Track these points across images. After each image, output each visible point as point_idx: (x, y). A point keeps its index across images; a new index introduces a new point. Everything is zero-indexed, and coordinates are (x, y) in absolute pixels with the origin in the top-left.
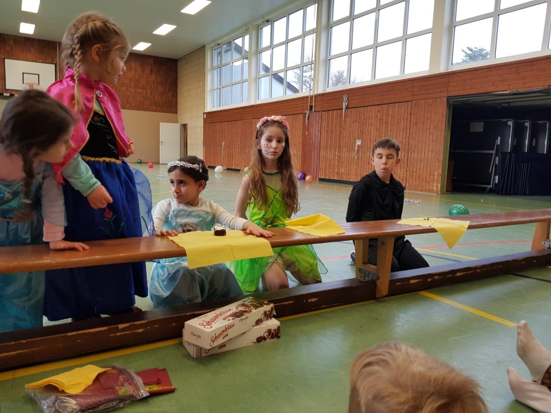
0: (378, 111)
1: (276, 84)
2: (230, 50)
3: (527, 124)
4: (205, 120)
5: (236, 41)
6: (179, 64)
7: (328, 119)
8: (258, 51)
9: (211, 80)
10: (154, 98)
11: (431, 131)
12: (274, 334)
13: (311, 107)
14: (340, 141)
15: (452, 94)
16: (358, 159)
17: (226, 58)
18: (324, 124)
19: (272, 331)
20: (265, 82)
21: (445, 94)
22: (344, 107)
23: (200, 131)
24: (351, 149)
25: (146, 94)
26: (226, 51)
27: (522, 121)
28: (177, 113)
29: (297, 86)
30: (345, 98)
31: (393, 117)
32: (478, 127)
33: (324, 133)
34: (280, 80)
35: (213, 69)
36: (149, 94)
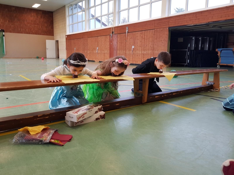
0: (141, 34)
1: (97, 23)
2: (76, 7)
3: (200, 39)
4: (66, 38)
5: (79, 4)
6: (54, 14)
7: (120, 37)
8: (89, 8)
9: (68, 20)
10: (43, 29)
11: (162, 42)
12: (103, 117)
13: (113, 32)
14: (125, 46)
15: (170, 26)
16: (133, 54)
17: (75, 11)
18: (119, 39)
19: (102, 116)
20: (93, 21)
21: (168, 26)
22: (127, 32)
23: (65, 43)
24: (130, 50)
25: (39, 27)
26: (75, 8)
27: (198, 37)
28: (53, 35)
29: (106, 24)
30: (127, 28)
31: (147, 36)
32: (181, 40)
33: (119, 43)
34: (99, 21)
35: (69, 16)
36: (40, 27)
